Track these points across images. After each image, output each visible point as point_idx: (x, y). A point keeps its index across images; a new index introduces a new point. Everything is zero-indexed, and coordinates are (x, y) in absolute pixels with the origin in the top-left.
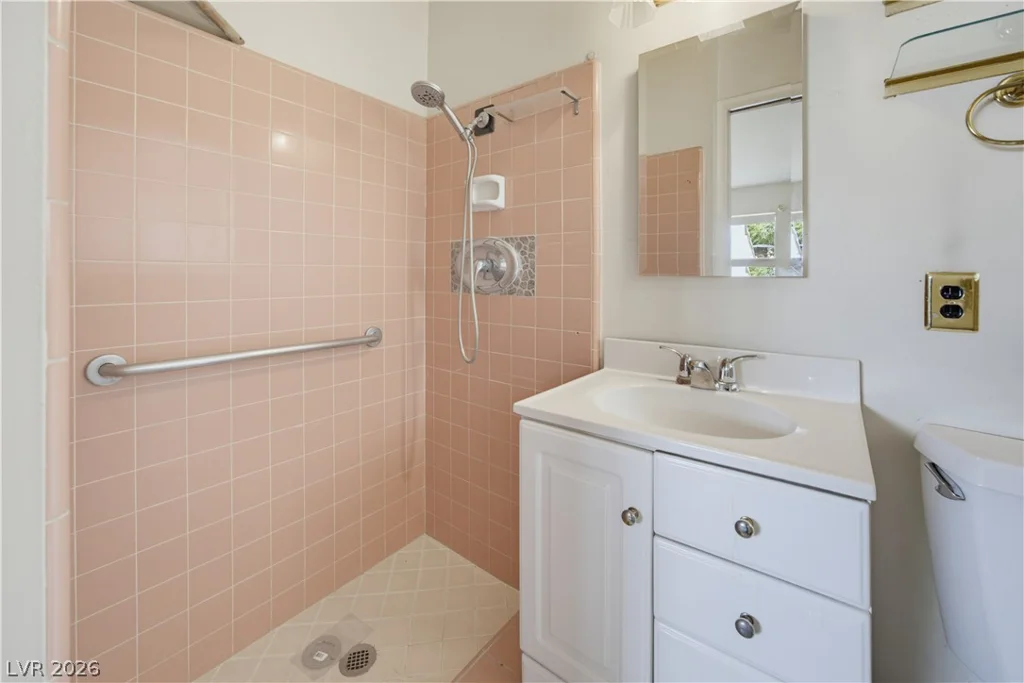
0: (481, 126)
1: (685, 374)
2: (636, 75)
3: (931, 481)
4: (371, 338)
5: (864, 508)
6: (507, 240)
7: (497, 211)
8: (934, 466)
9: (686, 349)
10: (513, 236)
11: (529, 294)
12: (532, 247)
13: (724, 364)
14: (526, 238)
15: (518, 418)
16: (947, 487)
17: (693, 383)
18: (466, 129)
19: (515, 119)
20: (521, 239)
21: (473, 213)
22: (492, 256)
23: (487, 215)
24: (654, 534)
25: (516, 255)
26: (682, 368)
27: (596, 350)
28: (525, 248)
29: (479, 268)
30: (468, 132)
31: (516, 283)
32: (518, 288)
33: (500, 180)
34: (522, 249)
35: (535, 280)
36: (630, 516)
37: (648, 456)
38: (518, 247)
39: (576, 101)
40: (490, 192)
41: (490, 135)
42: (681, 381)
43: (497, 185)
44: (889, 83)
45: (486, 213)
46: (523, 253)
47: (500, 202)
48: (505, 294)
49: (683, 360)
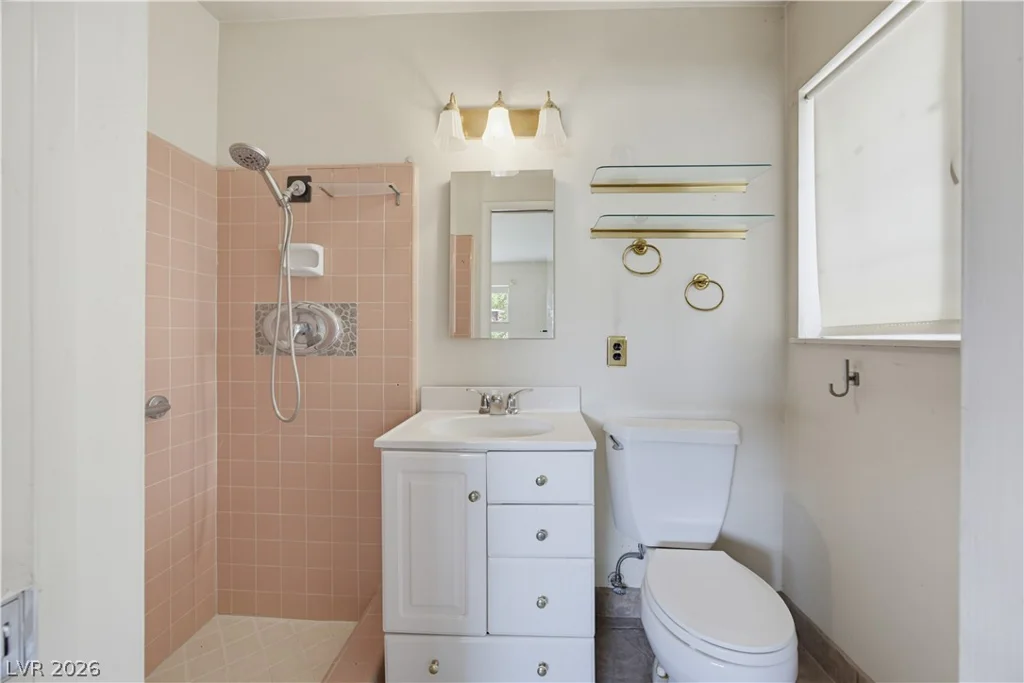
0: (297, 194)
1: (485, 407)
2: (448, 186)
3: (610, 443)
4: (157, 409)
5: (592, 454)
6: (326, 305)
7: (315, 278)
8: (611, 437)
9: (483, 390)
10: (334, 303)
11: (351, 354)
12: (353, 314)
13: (510, 397)
14: (347, 305)
15: (379, 451)
16: (617, 445)
17: (492, 411)
18: (283, 195)
19: (335, 196)
20: (342, 305)
21: (291, 277)
22: (310, 320)
23: (304, 281)
24: (487, 504)
25: (336, 320)
26: (483, 404)
27: (414, 397)
28: (346, 313)
29: (297, 331)
30: (286, 199)
31: (337, 345)
32: (339, 349)
33: (319, 249)
34: (343, 314)
35: (357, 341)
36: (473, 497)
37: (484, 455)
38: (338, 312)
39: (398, 194)
40: (309, 259)
41: (306, 204)
42: (482, 412)
43: (316, 254)
44: (593, 231)
45: (303, 279)
46: (343, 318)
47: (319, 270)
48: (324, 355)
49: (484, 397)
